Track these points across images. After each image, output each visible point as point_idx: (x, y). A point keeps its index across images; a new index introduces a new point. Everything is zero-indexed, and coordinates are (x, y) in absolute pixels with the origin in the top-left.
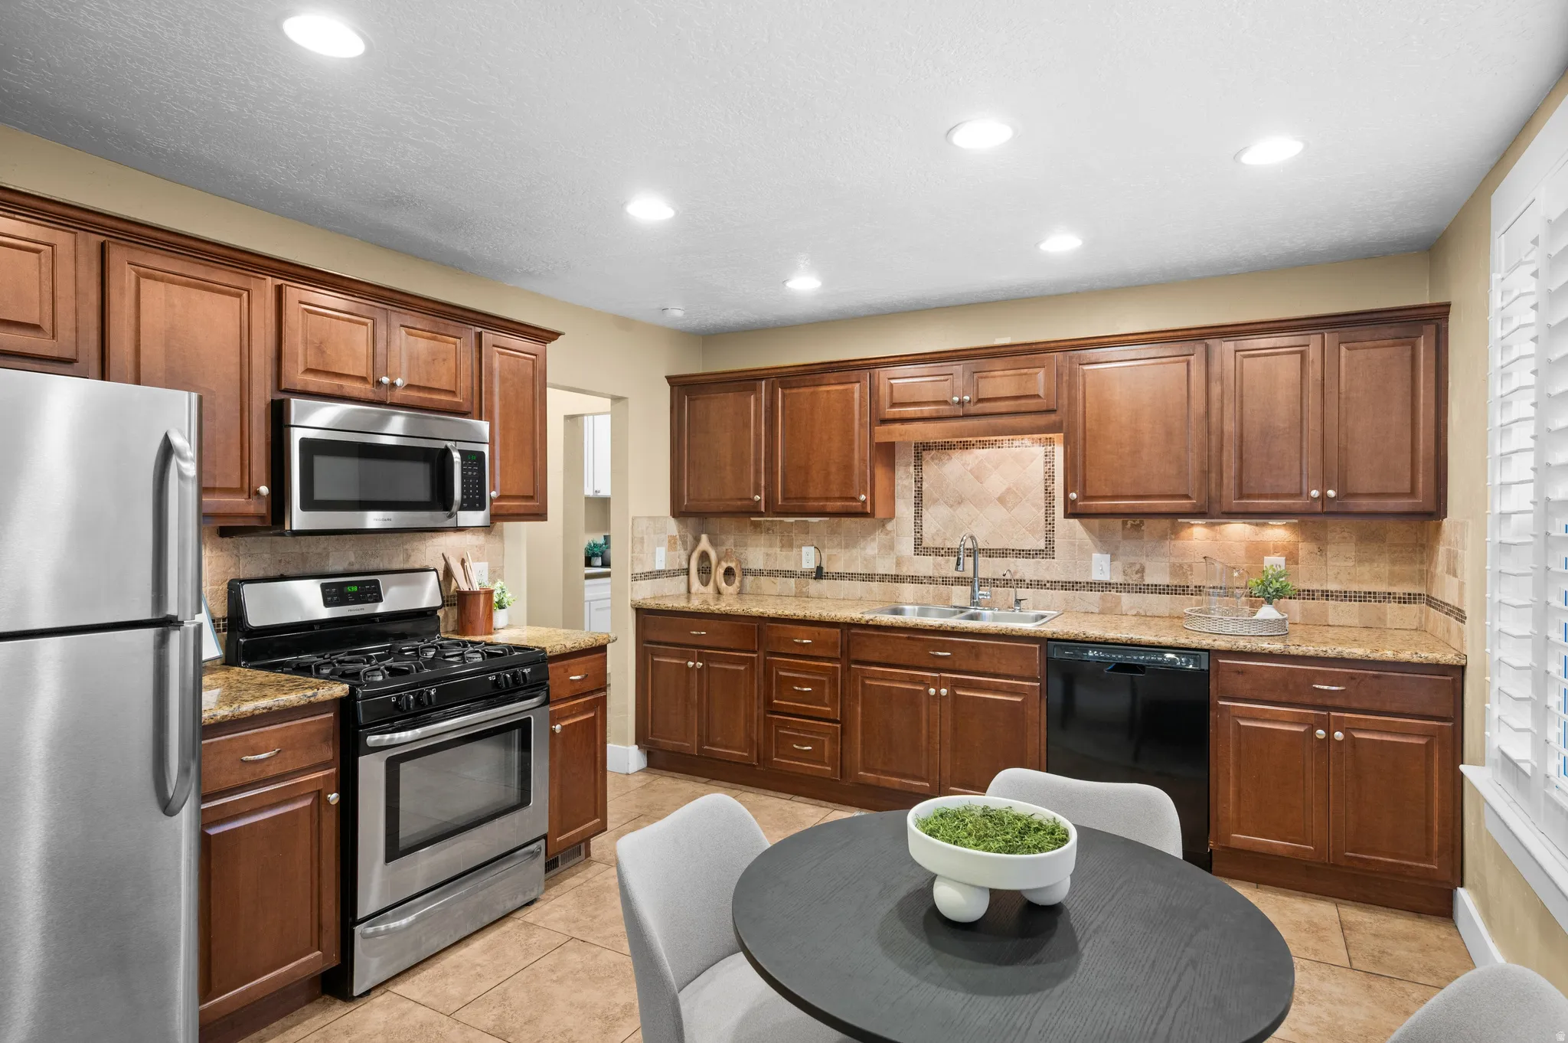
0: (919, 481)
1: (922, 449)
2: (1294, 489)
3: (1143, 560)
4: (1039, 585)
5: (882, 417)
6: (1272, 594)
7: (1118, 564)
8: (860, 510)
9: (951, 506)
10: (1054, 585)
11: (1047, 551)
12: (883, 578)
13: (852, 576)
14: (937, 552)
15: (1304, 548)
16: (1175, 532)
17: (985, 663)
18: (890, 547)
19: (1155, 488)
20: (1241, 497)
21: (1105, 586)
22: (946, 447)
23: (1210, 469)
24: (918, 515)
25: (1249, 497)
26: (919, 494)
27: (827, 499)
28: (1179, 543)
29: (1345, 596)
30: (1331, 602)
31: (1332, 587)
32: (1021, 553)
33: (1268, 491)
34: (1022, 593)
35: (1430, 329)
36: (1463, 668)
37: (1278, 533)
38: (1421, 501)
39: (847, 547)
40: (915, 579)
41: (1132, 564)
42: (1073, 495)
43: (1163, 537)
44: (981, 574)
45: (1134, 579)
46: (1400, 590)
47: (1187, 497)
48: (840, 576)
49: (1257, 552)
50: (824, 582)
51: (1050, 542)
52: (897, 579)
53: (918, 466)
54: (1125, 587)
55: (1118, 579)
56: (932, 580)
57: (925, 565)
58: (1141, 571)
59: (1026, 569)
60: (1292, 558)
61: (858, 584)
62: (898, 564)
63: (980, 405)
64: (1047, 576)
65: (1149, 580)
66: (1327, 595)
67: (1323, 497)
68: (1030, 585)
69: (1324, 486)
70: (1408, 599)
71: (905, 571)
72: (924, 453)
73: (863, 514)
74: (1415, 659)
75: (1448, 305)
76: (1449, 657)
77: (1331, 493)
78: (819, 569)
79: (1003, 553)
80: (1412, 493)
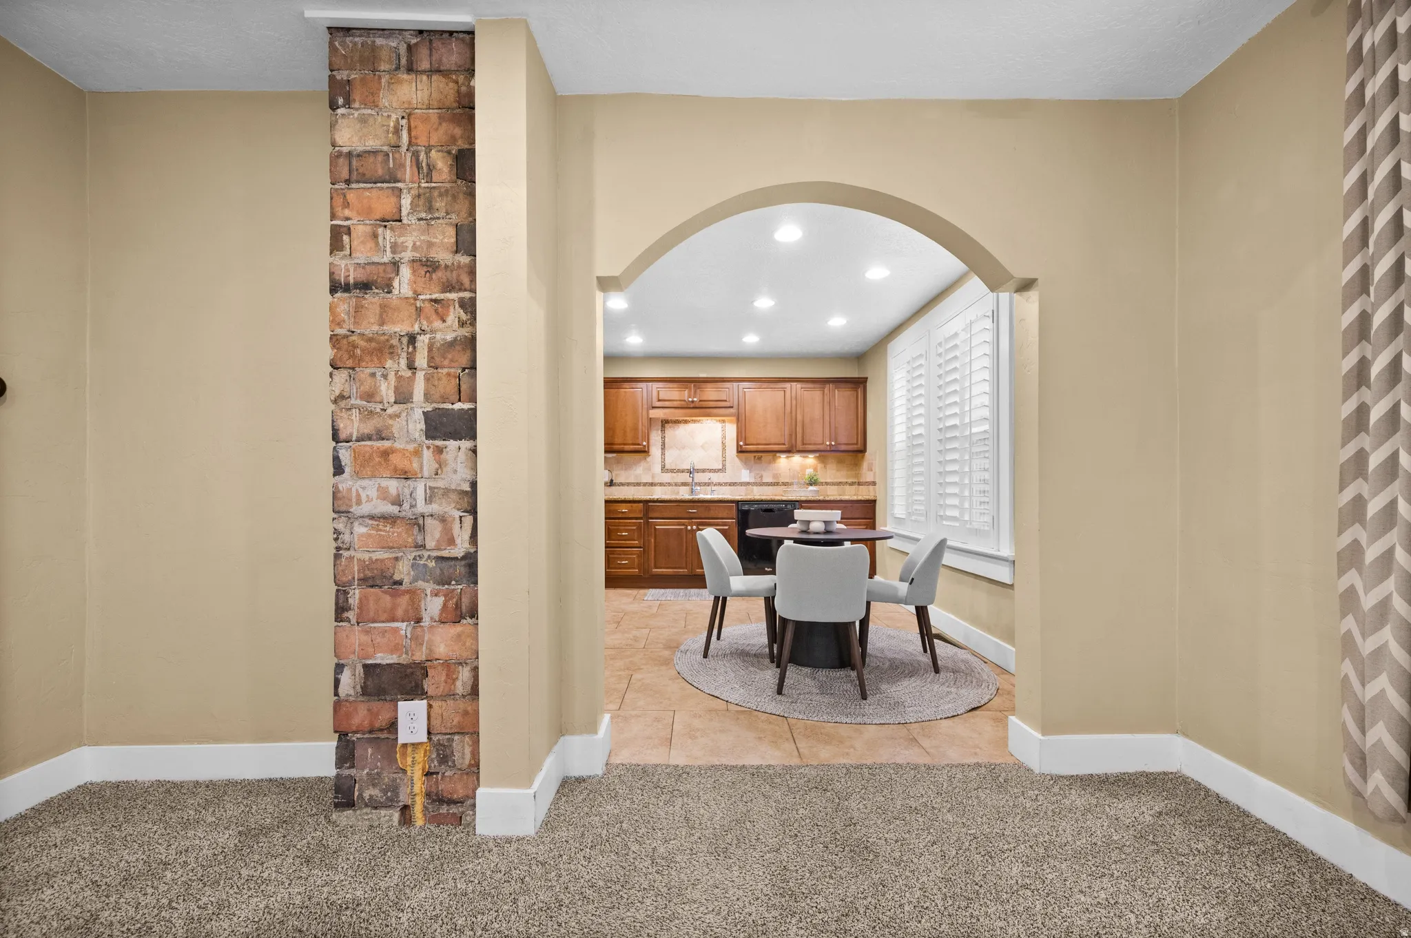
0: (663, 438)
1: (665, 423)
2: (821, 442)
3: (763, 472)
4: (720, 484)
5: (653, 406)
6: (813, 482)
7: (753, 474)
8: (643, 450)
9: (679, 450)
10: (726, 484)
11: (723, 470)
12: (645, 484)
13: (628, 484)
14: (672, 471)
15: (820, 466)
16: (774, 459)
17: (712, 514)
18: (649, 469)
19: (773, 441)
20: (803, 444)
21: (748, 484)
22: (677, 422)
23: (793, 434)
24: (663, 454)
25: (806, 444)
26: (663, 444)
27: (625, 444)
28: (776, 464)
29: (833, 484)
30: (829, 486)
31: (828, 481)
32: (711, 471)
33: (813, 442)
34: (714, 488)
35: (862, 386)
36: (875, 501)
37: (811, 460)
38: (859, 446)
39: (626, 470)
40: (661, 484)
41: (758, 474)
42: (741, 443)
43: (770, 462)
44: (696, 481)
45: (758, 480)
46: (850, 480)
47: (784, 444)
48: (622, 484)
49: (804, 468)
50: (613, 487)
51: (724, 465)
52: (652, 484)
53: (663, 430)
54: (755, 484)
55: (752, 480)
56: (669, 484)
57: (667, 478)
58: (761, 477)
59: (715, 478)
60: (815, 470)
61: (632, 488)
62: (653, 477)
63: (701, 403)
64: (722, 480)
65: (765, 480)
66: (827, 484)
67: (831, 445)
68: (715, 485)
69: (830, 441)
70: (852, 484)
71: (656, 480)
72: (666, 425)
73: (644, 452)
74: (863, 499)
75: (867, 378)
76: (872, 498)
77: (833, 443)
78: (612, 481)
79: (704, 471)
80: (857, 444)
